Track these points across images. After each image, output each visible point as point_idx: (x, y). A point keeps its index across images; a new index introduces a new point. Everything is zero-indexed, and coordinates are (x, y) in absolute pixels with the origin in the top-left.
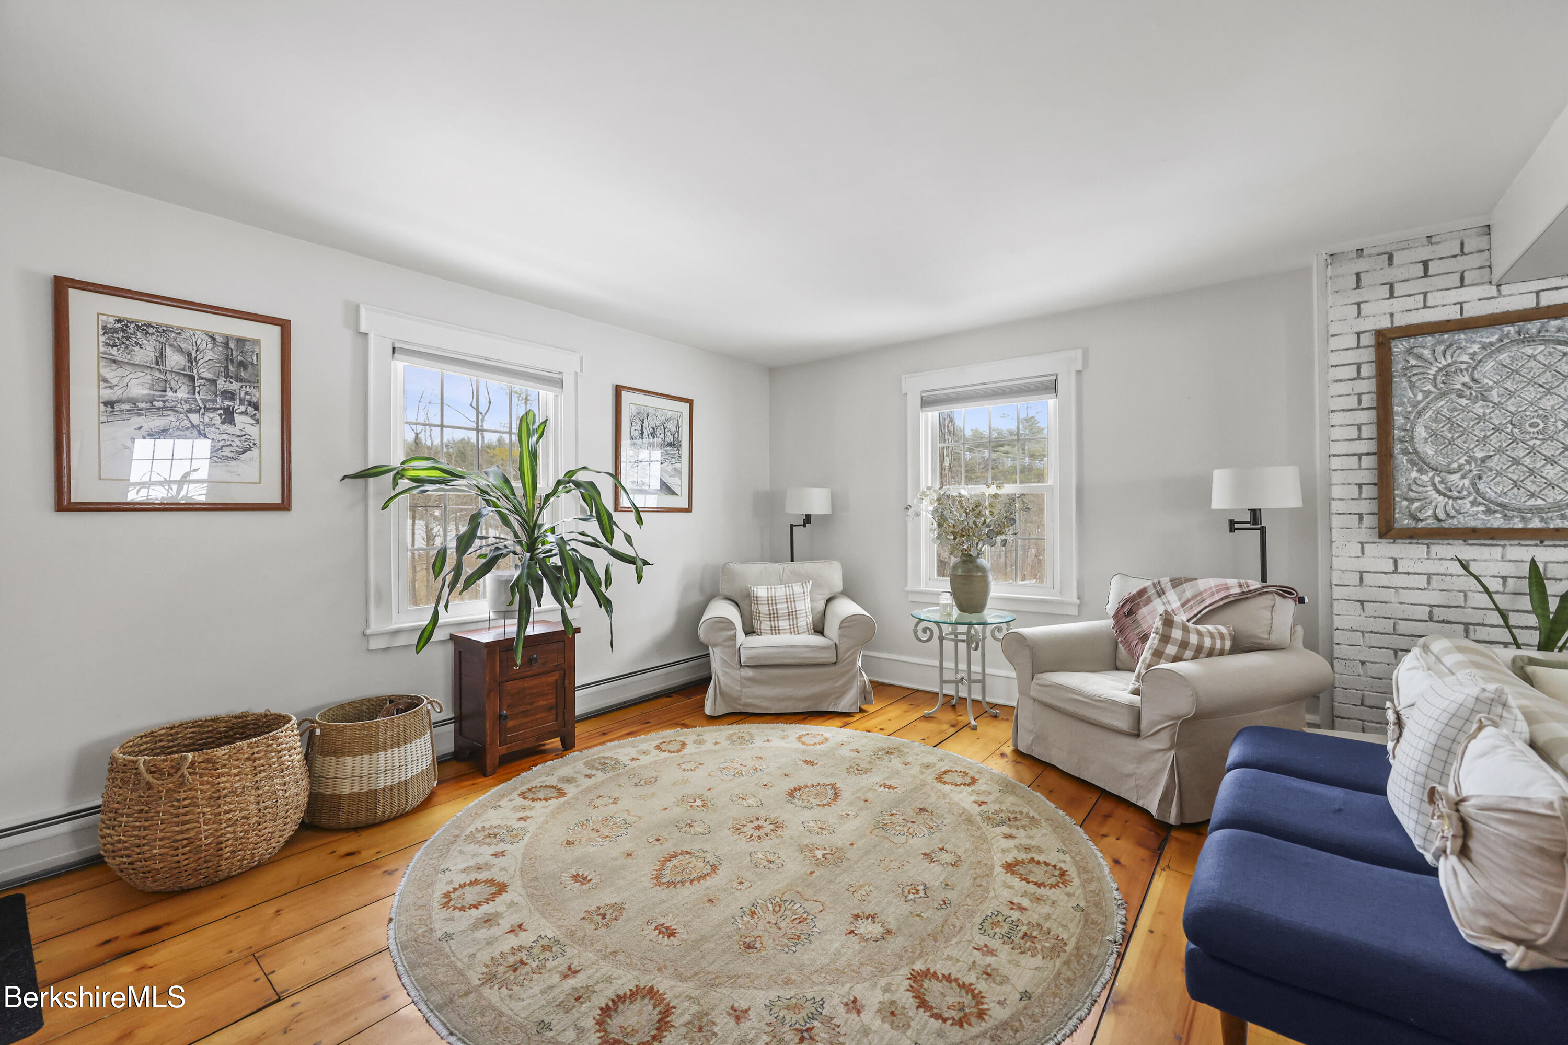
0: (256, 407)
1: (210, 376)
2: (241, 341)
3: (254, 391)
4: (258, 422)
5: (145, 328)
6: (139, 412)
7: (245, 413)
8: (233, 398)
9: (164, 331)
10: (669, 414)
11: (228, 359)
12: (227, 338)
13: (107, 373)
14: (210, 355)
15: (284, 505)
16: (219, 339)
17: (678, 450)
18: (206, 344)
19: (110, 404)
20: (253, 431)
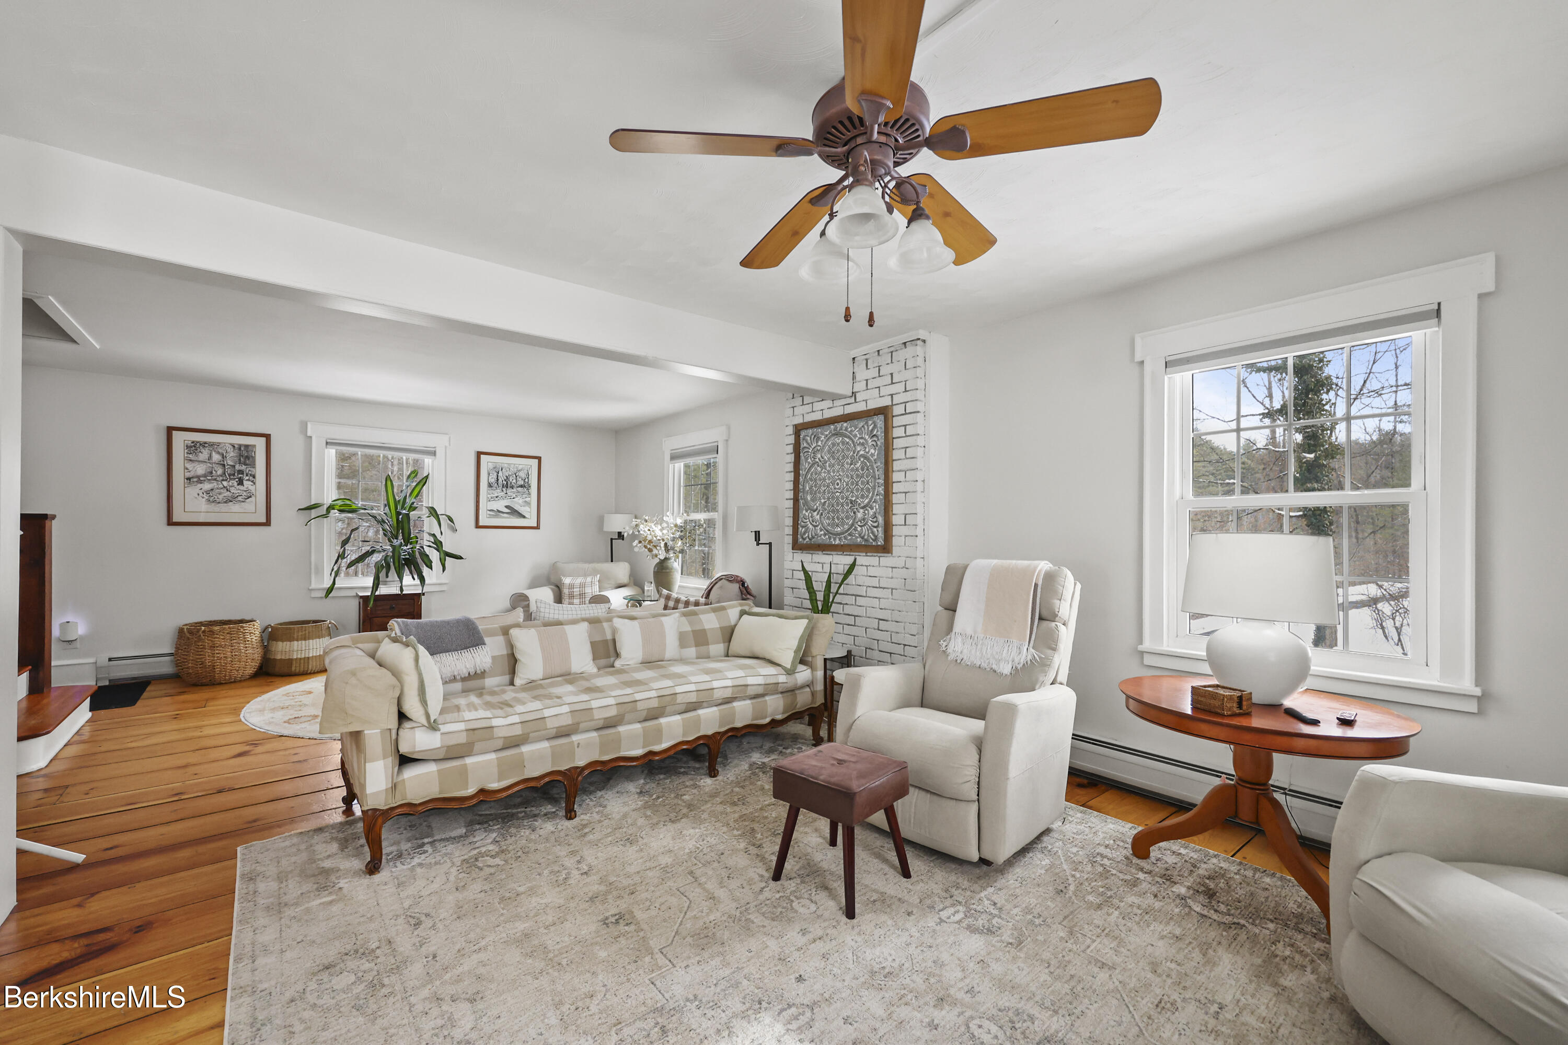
0: (254, 477)
1: (232, 464)
2: (247, 446)
3: (252, 469)
4: (254, 483)
5: (204, 444)
6: (200, 482)
7: (248, 480)
8: (243, 474)
9: (212, 445)
10: (520, 467)
11: (241, 455)
12: (240, 446)
13: (188, 465)
14: (232, 454)
15: (268, 523)
16: (236, 446)
17: (528, 489)
18: (230, 449)
19: (189, 479)
20: (252, 488)
